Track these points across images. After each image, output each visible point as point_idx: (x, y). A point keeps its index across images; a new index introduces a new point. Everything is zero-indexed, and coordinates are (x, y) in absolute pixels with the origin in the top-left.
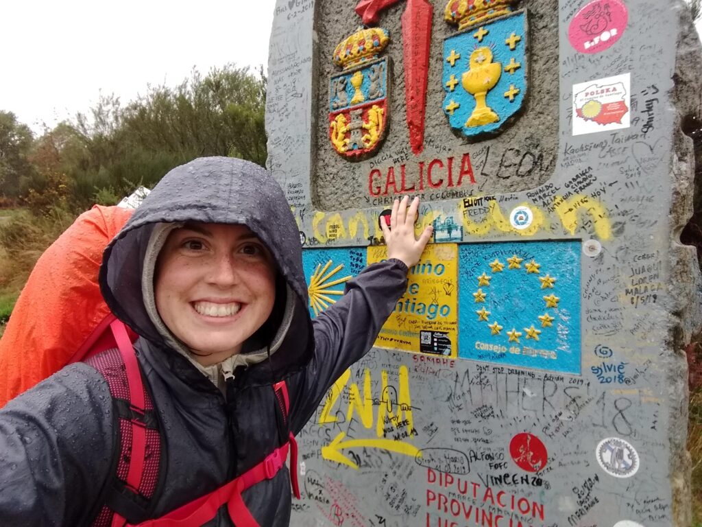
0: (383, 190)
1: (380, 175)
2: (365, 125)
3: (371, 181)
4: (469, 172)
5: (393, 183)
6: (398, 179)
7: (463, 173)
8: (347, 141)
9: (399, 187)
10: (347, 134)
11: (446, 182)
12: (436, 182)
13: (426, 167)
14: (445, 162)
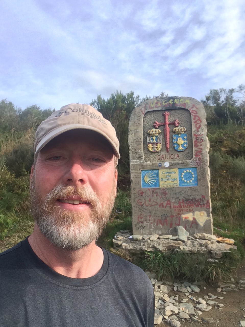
0: (161, 159)
1: (160, 156)
2: (157, 147)
3: (158, 157)
4: (178, 157)
5: (163, 158)
6: (164, 157)
7: (177, 157)
8: (152, 149)
9: (165, 159)
10: (153, 148)
11: (174, 158)
12: (172, 158)
13: (170, 155)
14: (174, 155)
